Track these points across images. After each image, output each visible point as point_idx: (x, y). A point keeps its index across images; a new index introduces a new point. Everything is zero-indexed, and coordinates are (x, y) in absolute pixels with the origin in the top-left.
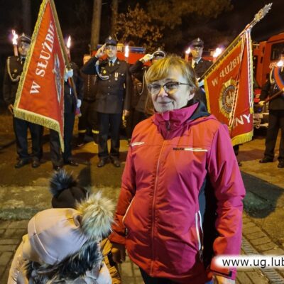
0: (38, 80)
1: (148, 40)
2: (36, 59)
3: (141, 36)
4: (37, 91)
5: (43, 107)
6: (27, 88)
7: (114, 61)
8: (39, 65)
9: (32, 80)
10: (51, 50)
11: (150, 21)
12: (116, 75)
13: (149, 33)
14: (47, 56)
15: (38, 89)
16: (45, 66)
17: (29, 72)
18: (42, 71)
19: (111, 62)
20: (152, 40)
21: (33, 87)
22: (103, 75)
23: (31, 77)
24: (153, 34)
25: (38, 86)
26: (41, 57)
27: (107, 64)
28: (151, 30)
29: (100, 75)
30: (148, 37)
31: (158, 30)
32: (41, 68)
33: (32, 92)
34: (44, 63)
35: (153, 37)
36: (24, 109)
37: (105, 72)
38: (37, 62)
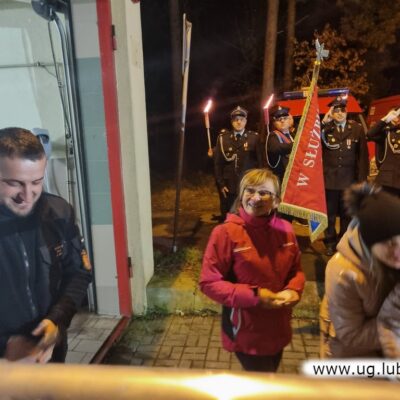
0: (306, 171)
1: (342, 71)
2: (303, 149)
3: (333, 68)
4: (305, 184)
5: (312, 201)
6: (293, 180)
7: (343, 125)
8: (307, 154)
9: (299, 171)
10: (319, 137)
11: (344, 44)
12: (349, 142)
13: (344, 62)
14: (316, 144)
15: (306, 181)
16: (314, 156)
17: (296, 163)
18: (311, 161)
19: (340, 127)
20: (347, 71)
21: (300, 179)
22: (332, 143)
23: (298, 168)
24: (350, 62)
25: (306, 178)
26: (310, 146)
27: (335, 129)
28: (346, 57)
29: (328, 144)
30: (342, 67)
31: (356, 55)
32: (309, 158)
33: (298, 184)
34: (313, 152)
35: (349, 67)
36: (290, 203)
37: (333, 140)
38: (305, 152)
